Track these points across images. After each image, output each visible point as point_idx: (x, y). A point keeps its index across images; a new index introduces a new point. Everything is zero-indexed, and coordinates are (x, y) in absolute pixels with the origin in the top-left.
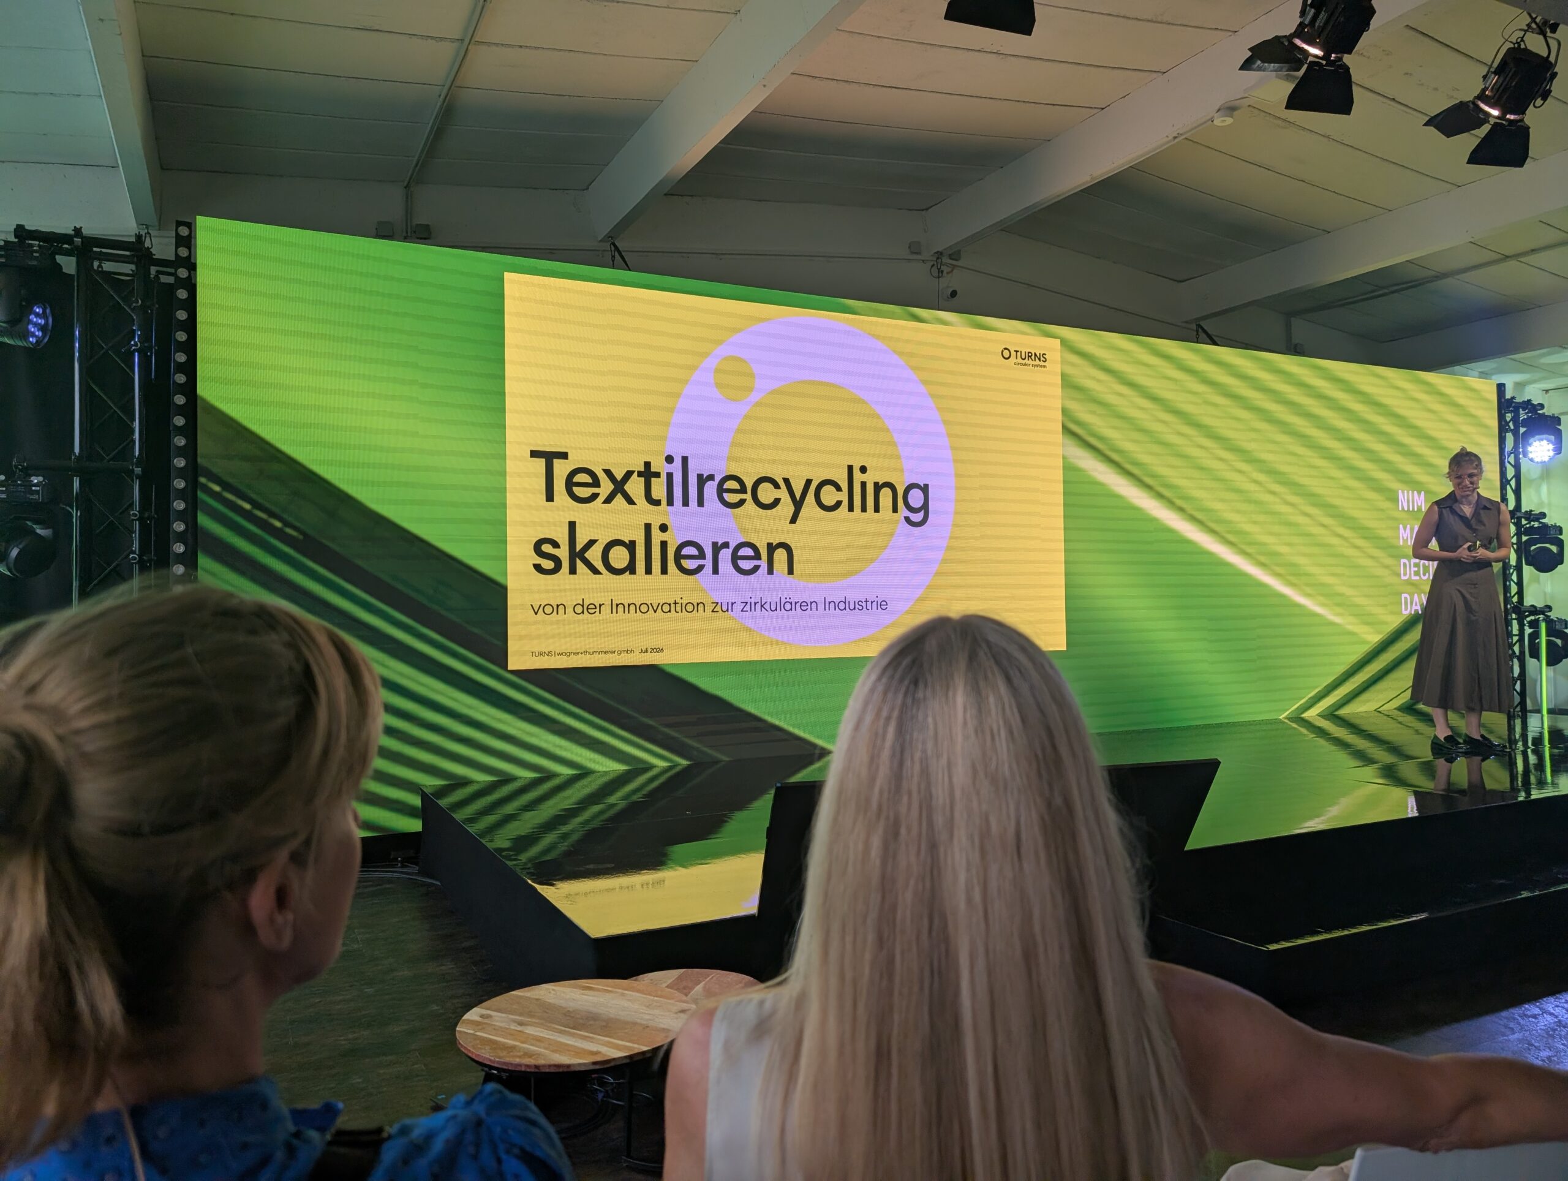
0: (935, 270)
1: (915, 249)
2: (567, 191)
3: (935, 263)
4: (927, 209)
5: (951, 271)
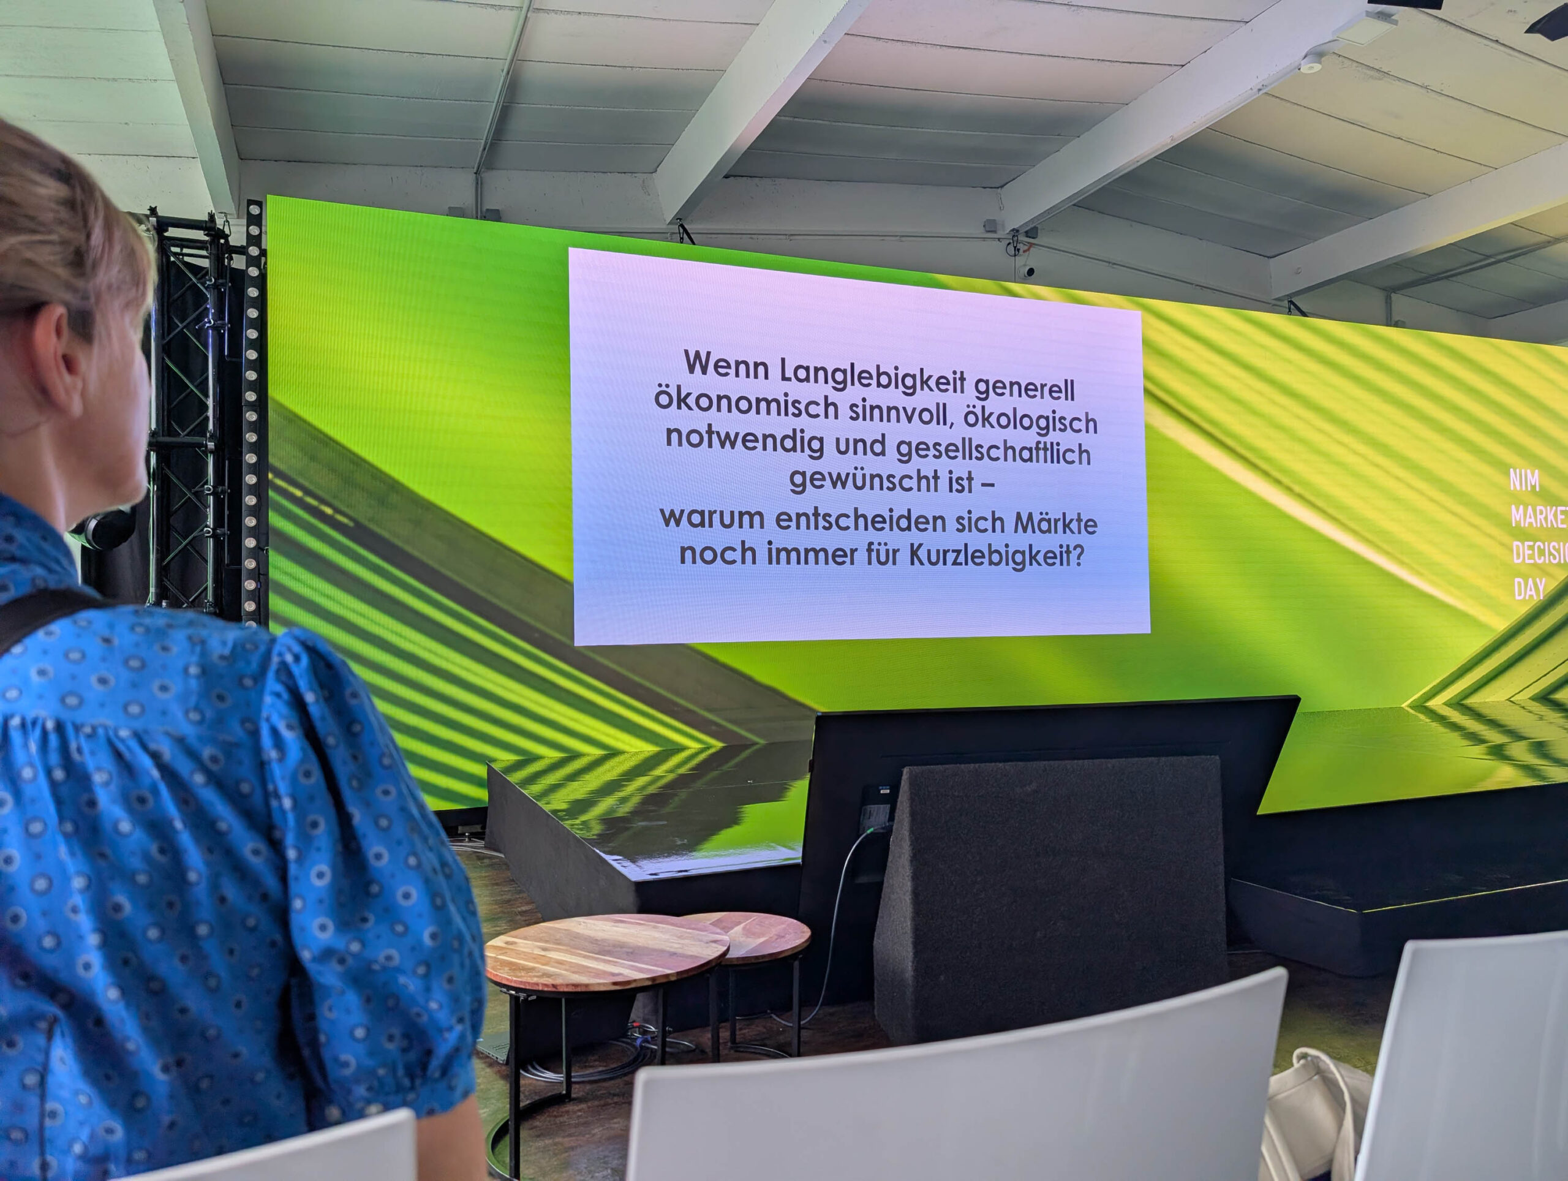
0: (1011, 248)
1: (991, 227)
2: (636, 175)
3: (1012, 241)
4: (1002, 187)
5: (1028, 249)
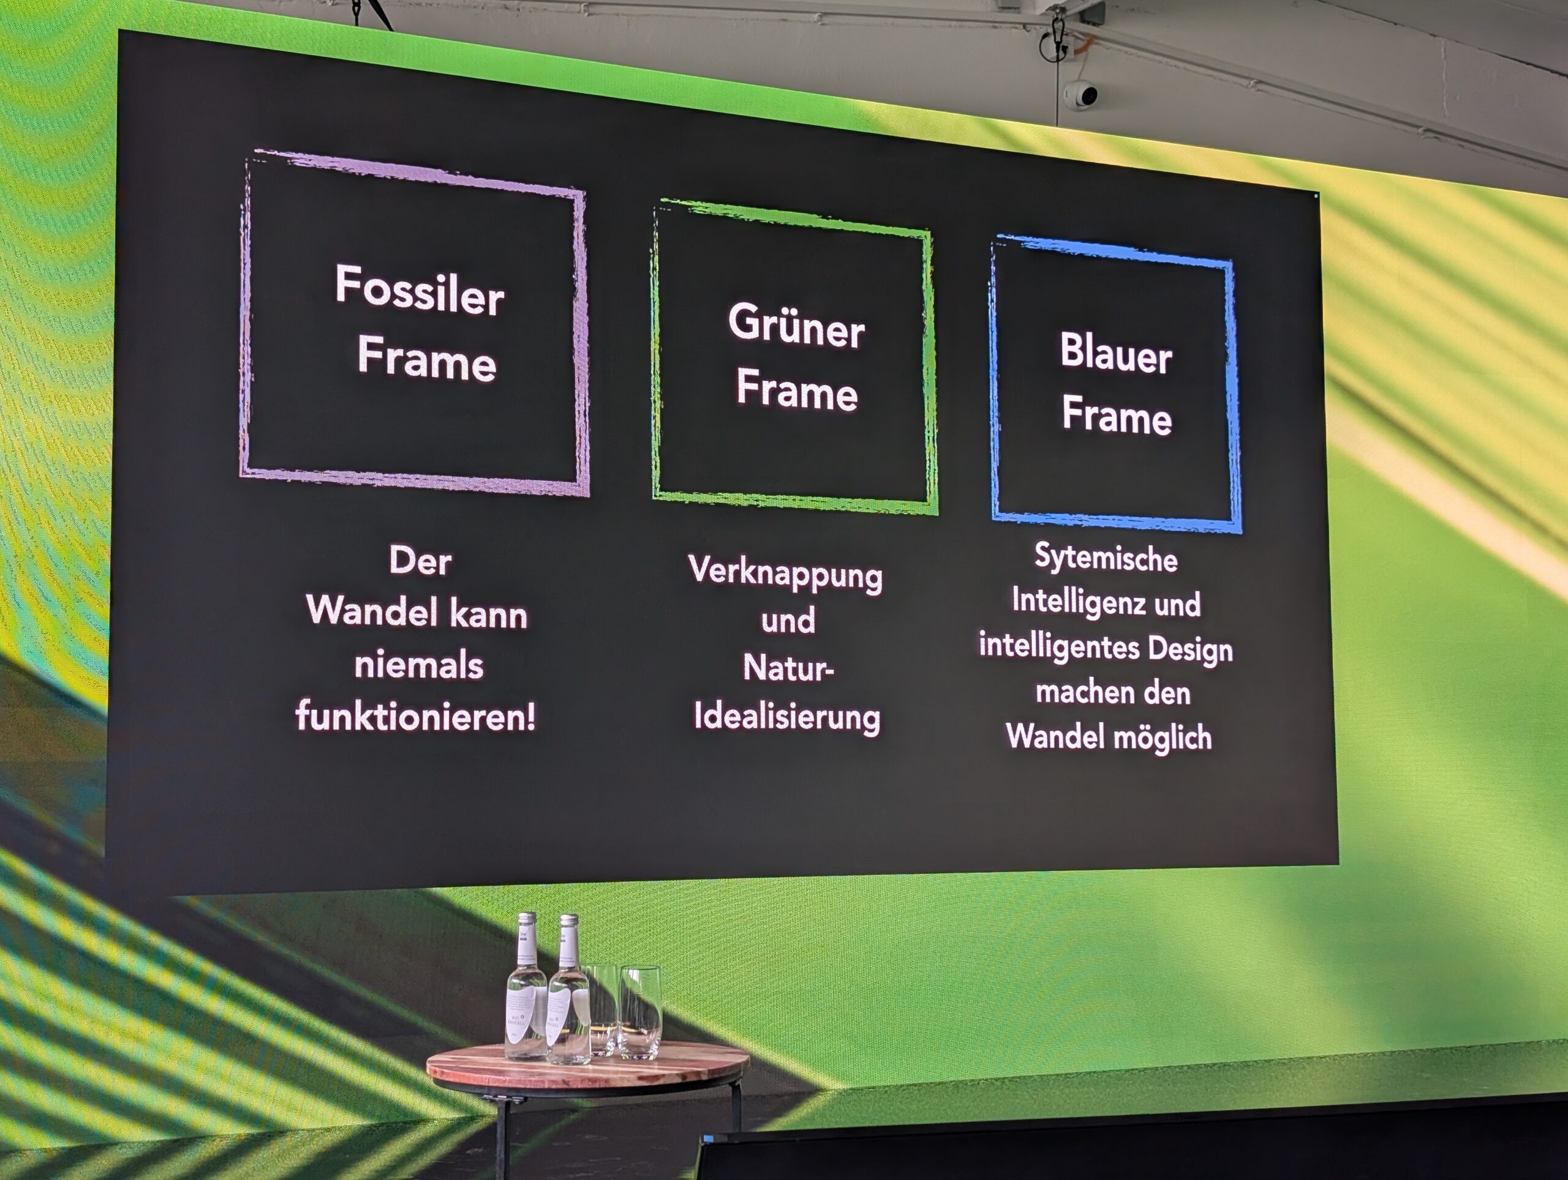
0: (1050, 46)
3: (1050, 30)
5: (1084, 49)
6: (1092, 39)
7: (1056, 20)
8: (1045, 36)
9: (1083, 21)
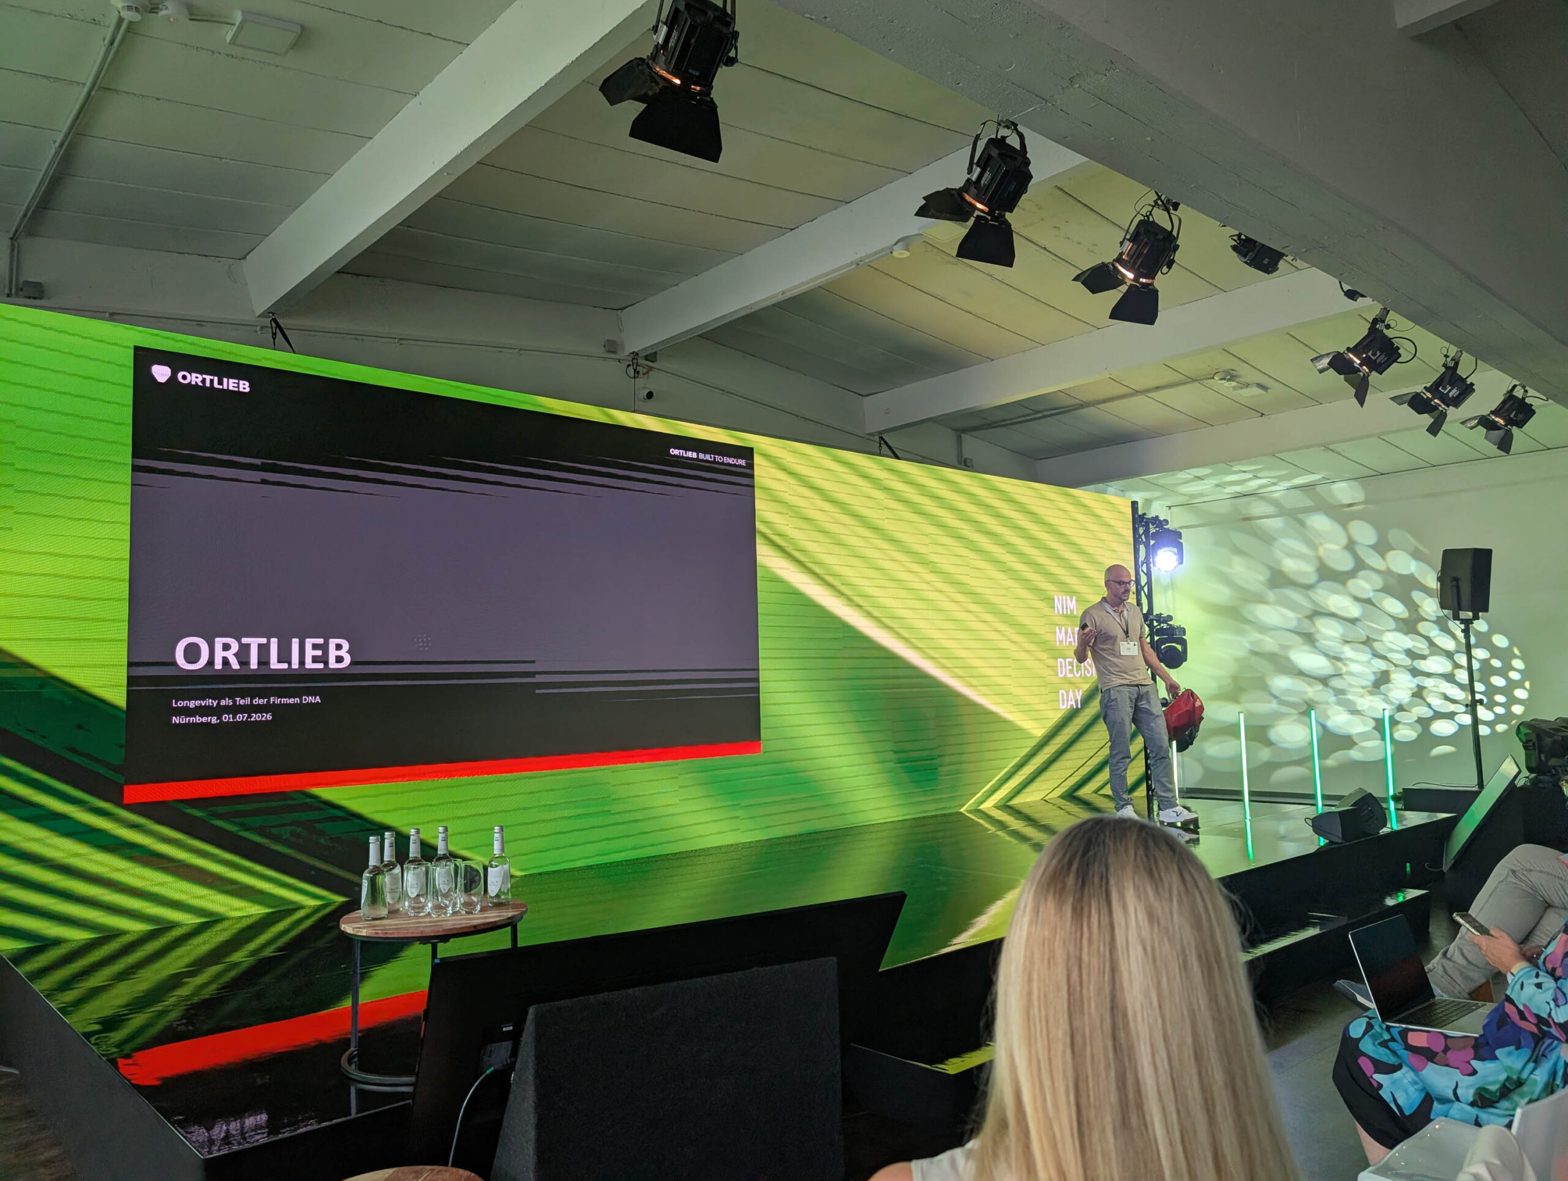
0: (631, 370)
1: (611, 347)
2: (221, 259)
3: (631, 364)
4: (622, 309)
5: (647, 373)
6: (650, 369)
7: (634, 359)
8: (629, 365)
9: (647, 360)
